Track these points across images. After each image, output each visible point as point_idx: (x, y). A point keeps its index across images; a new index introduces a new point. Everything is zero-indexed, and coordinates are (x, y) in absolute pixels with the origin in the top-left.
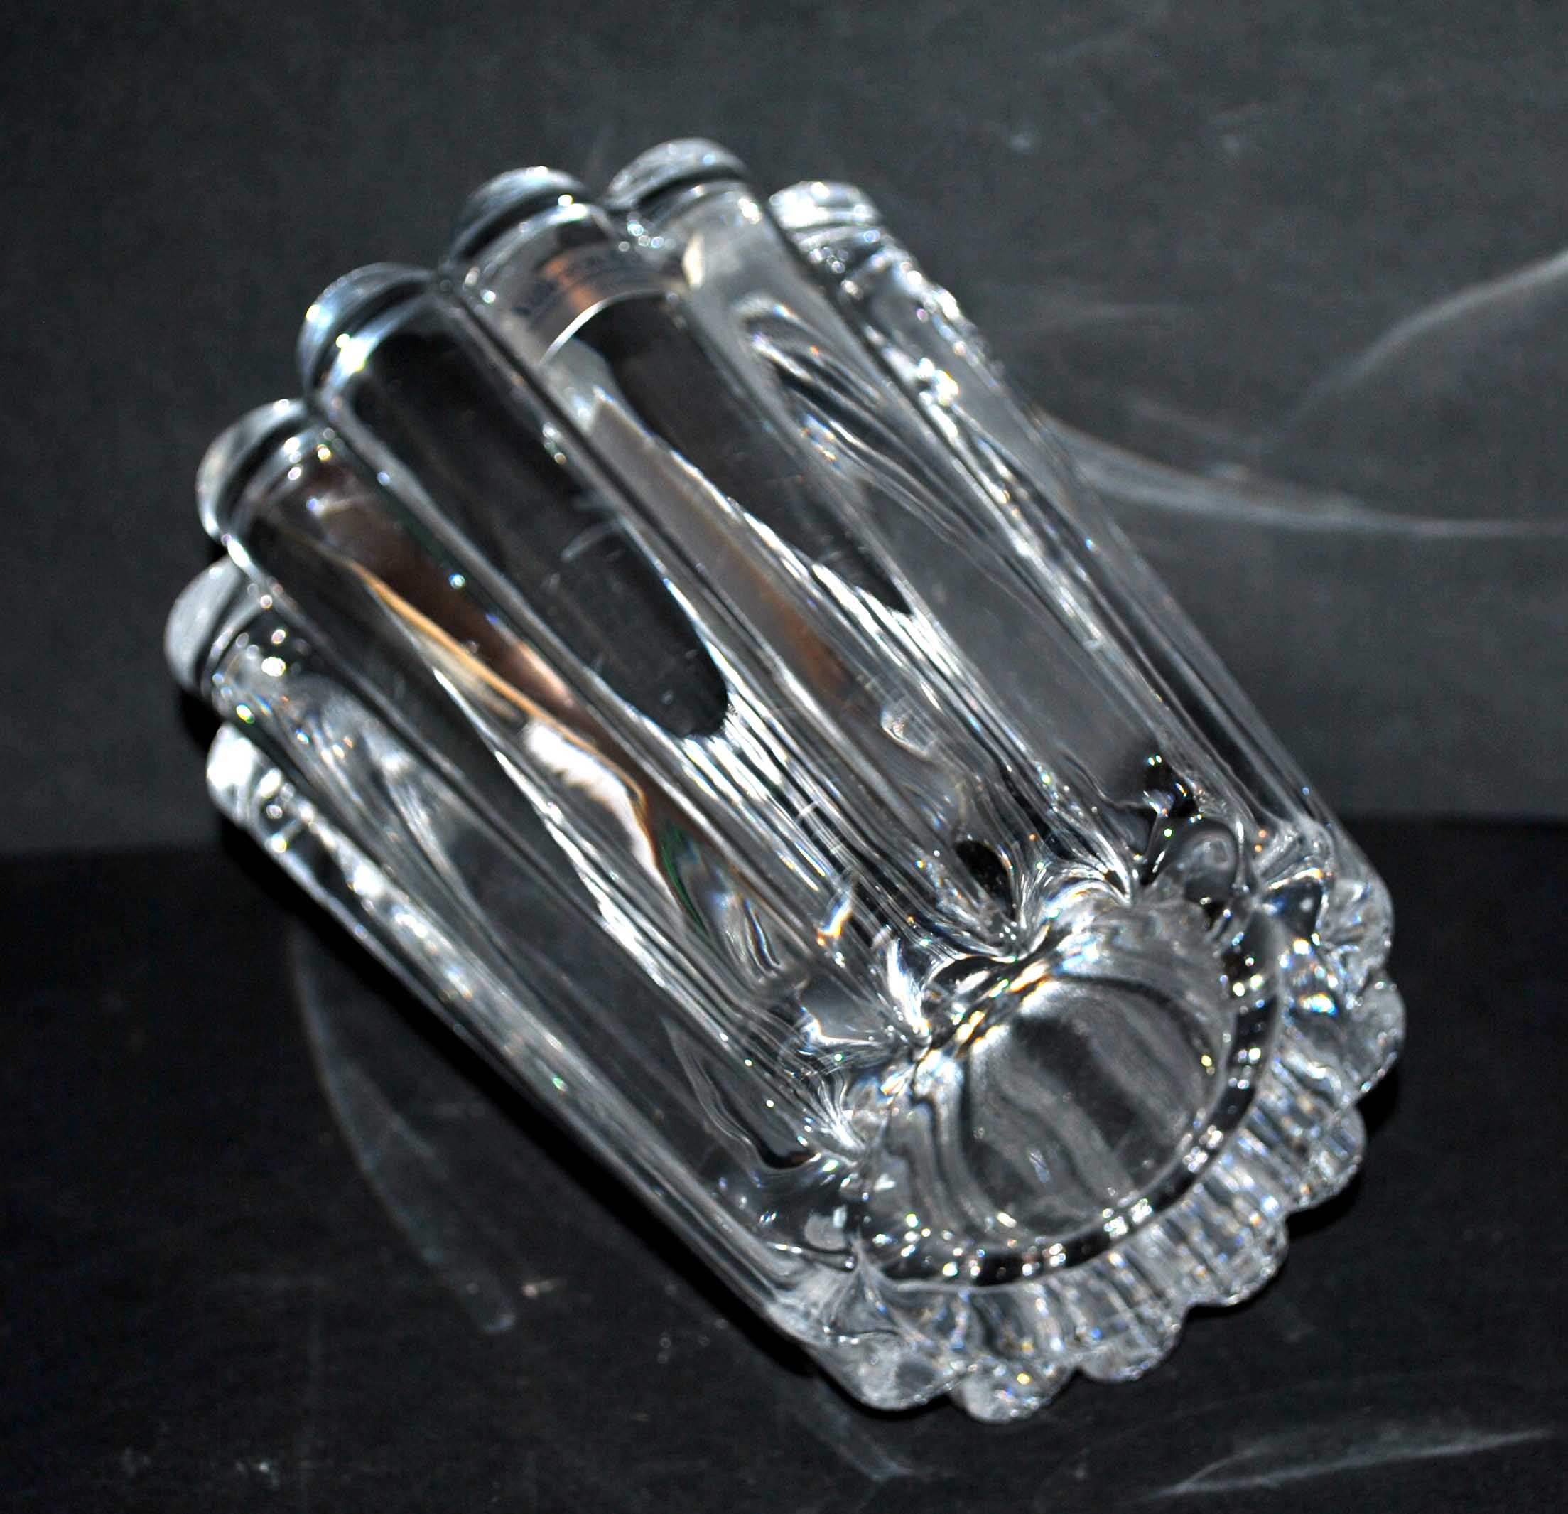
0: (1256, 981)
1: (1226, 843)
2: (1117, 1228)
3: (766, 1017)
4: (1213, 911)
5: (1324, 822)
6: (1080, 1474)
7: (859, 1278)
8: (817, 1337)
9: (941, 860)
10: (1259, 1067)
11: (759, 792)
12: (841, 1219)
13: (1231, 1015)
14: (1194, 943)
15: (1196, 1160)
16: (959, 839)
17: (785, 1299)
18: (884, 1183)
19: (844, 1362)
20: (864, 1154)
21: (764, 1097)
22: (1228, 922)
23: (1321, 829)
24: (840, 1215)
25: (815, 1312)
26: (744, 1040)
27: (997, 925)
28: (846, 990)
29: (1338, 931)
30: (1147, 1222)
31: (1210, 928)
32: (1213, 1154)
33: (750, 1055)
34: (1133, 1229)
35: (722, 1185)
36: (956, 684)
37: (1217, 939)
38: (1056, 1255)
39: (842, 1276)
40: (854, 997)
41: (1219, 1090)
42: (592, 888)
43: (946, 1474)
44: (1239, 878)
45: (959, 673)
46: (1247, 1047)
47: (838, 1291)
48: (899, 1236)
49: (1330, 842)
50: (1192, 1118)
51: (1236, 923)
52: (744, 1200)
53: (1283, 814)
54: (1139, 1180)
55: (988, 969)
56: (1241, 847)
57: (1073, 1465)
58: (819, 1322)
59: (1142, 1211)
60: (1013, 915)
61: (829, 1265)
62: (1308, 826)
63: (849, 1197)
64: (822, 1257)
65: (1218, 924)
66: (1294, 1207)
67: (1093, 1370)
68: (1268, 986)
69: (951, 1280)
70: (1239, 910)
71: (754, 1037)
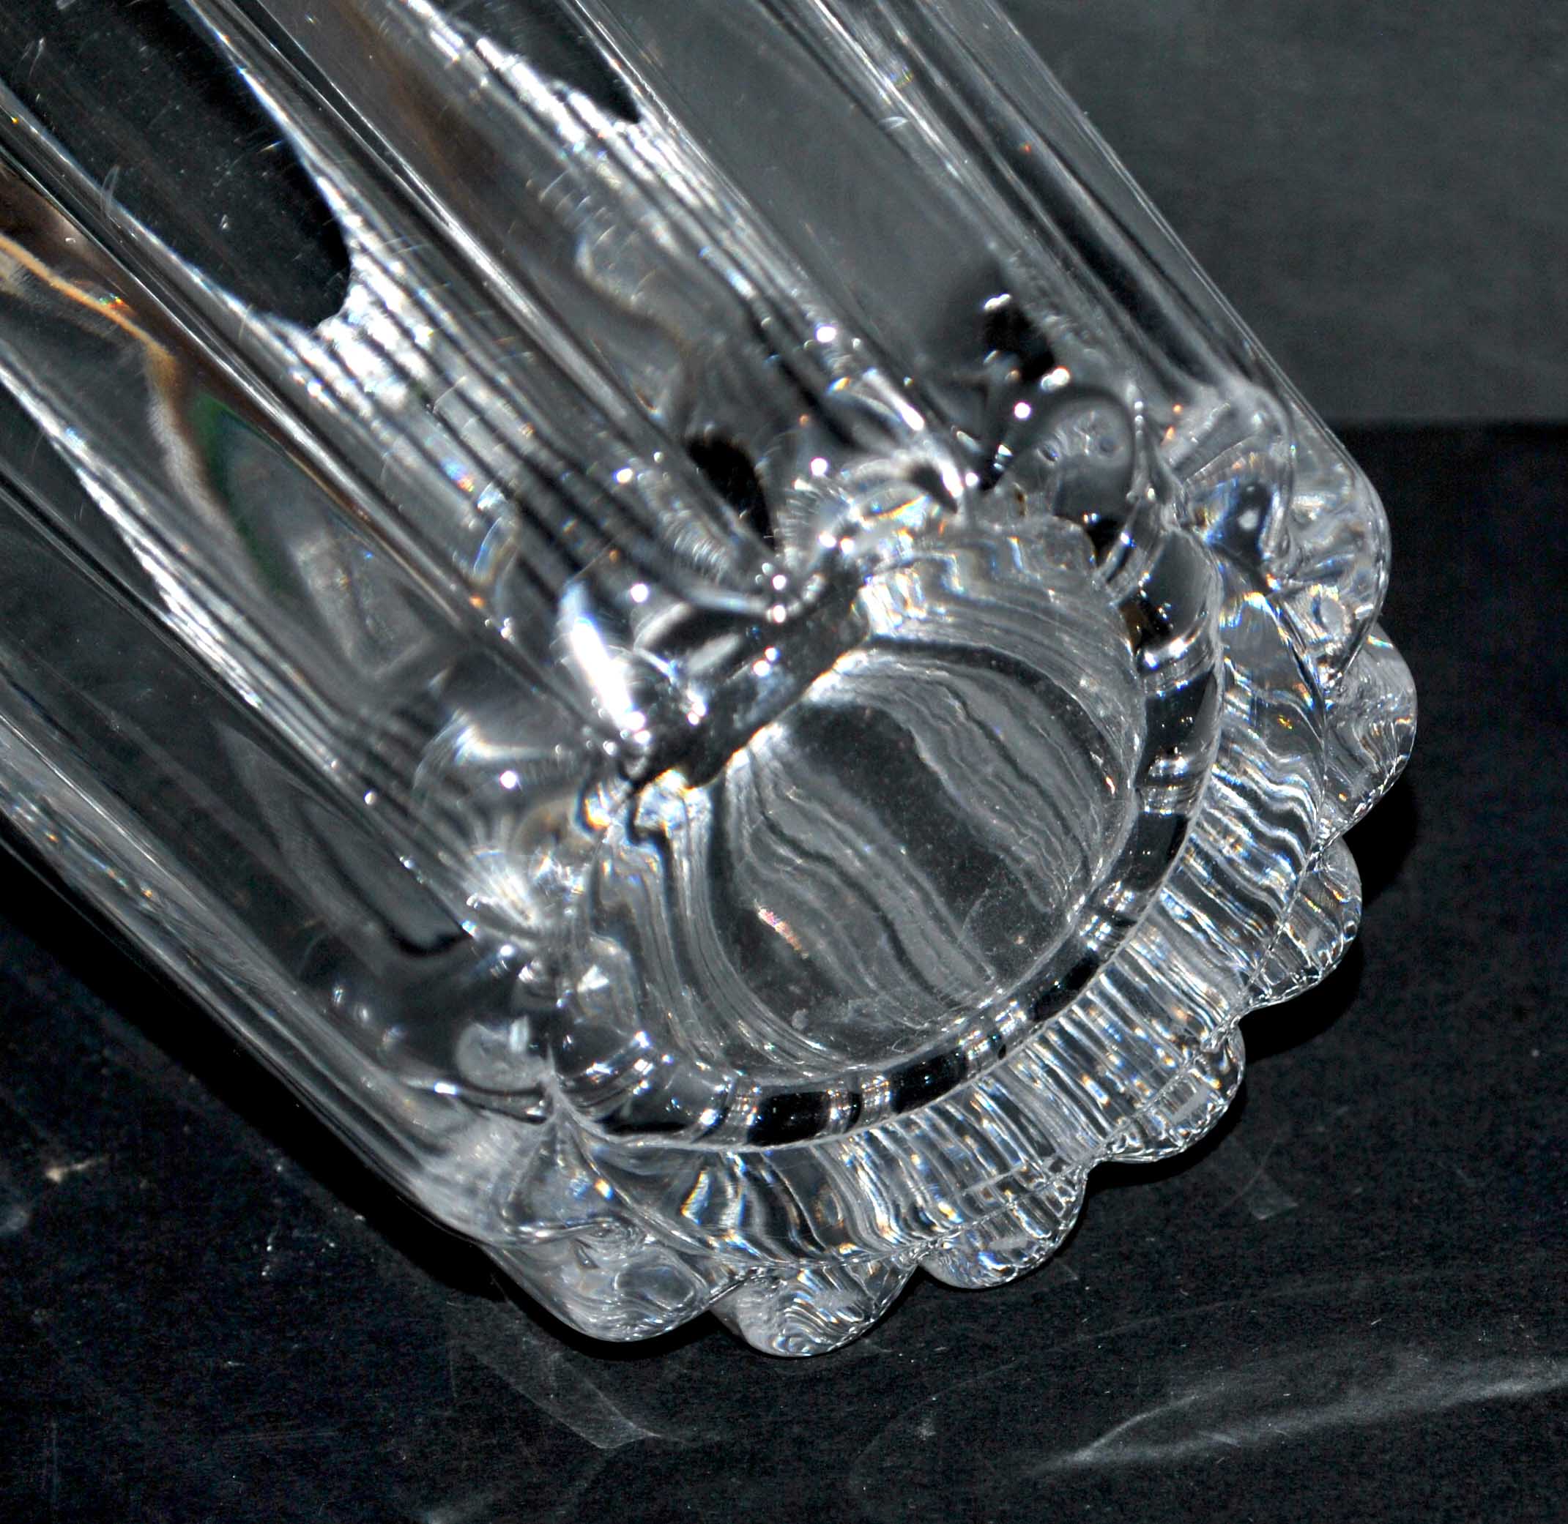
0: (1177, 647)
1: (1114, 424)
2: (976, 1046)
3: (395, 727)
4: (1102, 536)
5: (1270, 384)
6: (926, 1432)
7: (552, 1129)
8: (490, 1227)
9: (661, 467)
10: (1189, 781)
11: (395, 394)
12: (520, 1038)
13: (1140, 702)
14: (1075, 587)
15: (1095, 935)
16: (691, 430)
17: (435, 1166)
18: (593, 980)
19: (539, 1265)
20: (552, 935)
21: (397, 853)
22: (1126, 554)
23: (1266, 397)
24: (520, 1033)
25: (488, 1187)
26: (361, 765)
27: (748, 562)
28: (519, 678)
29: (1303, 559)
30: (1021, 1032)
31: (1100, 559)
32: (1122, 923)
33: (370, 784)
34: (1000, 1048)
35: (338, 993)
36: (705, 217)
37: (1111, 578)
38: (879, 1094)
39: (529, 1128)
40: (534, 691)
41: (1128, 823)
42: (147, 563)
43: (713, 1436)
44: (1139, 479)
45: (711, 201)
46: (1170, 754)
47: (522, 1152)
48: (624, 1066)
49: (1279, 415)
50: (1086, 868)
51: (1139, 554)
52: (365, 1014)
53: (1205, 377)
54: (1007, 970)
55: (737, 632)
56: (1139, 433)
57: (915, 1419)
58: (494, 1201)
59: (1012, 1019)
60: (774, 544)
61: (504, 1112)
62: (1240, 389)
63: (532, 1004)
64: (495, 1102)
65: (1112, 557)
66: (1254, 1005)
67: (942, 1271)
68: (1196, 655)
69: (709, 1133)
70: (1145, 535)
71: (374, 758)
